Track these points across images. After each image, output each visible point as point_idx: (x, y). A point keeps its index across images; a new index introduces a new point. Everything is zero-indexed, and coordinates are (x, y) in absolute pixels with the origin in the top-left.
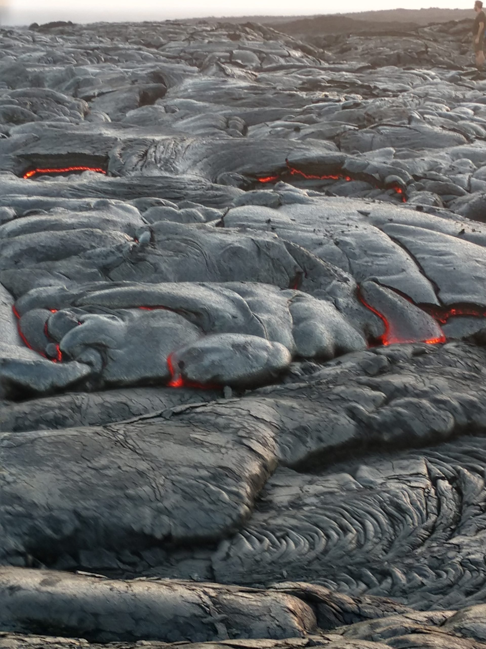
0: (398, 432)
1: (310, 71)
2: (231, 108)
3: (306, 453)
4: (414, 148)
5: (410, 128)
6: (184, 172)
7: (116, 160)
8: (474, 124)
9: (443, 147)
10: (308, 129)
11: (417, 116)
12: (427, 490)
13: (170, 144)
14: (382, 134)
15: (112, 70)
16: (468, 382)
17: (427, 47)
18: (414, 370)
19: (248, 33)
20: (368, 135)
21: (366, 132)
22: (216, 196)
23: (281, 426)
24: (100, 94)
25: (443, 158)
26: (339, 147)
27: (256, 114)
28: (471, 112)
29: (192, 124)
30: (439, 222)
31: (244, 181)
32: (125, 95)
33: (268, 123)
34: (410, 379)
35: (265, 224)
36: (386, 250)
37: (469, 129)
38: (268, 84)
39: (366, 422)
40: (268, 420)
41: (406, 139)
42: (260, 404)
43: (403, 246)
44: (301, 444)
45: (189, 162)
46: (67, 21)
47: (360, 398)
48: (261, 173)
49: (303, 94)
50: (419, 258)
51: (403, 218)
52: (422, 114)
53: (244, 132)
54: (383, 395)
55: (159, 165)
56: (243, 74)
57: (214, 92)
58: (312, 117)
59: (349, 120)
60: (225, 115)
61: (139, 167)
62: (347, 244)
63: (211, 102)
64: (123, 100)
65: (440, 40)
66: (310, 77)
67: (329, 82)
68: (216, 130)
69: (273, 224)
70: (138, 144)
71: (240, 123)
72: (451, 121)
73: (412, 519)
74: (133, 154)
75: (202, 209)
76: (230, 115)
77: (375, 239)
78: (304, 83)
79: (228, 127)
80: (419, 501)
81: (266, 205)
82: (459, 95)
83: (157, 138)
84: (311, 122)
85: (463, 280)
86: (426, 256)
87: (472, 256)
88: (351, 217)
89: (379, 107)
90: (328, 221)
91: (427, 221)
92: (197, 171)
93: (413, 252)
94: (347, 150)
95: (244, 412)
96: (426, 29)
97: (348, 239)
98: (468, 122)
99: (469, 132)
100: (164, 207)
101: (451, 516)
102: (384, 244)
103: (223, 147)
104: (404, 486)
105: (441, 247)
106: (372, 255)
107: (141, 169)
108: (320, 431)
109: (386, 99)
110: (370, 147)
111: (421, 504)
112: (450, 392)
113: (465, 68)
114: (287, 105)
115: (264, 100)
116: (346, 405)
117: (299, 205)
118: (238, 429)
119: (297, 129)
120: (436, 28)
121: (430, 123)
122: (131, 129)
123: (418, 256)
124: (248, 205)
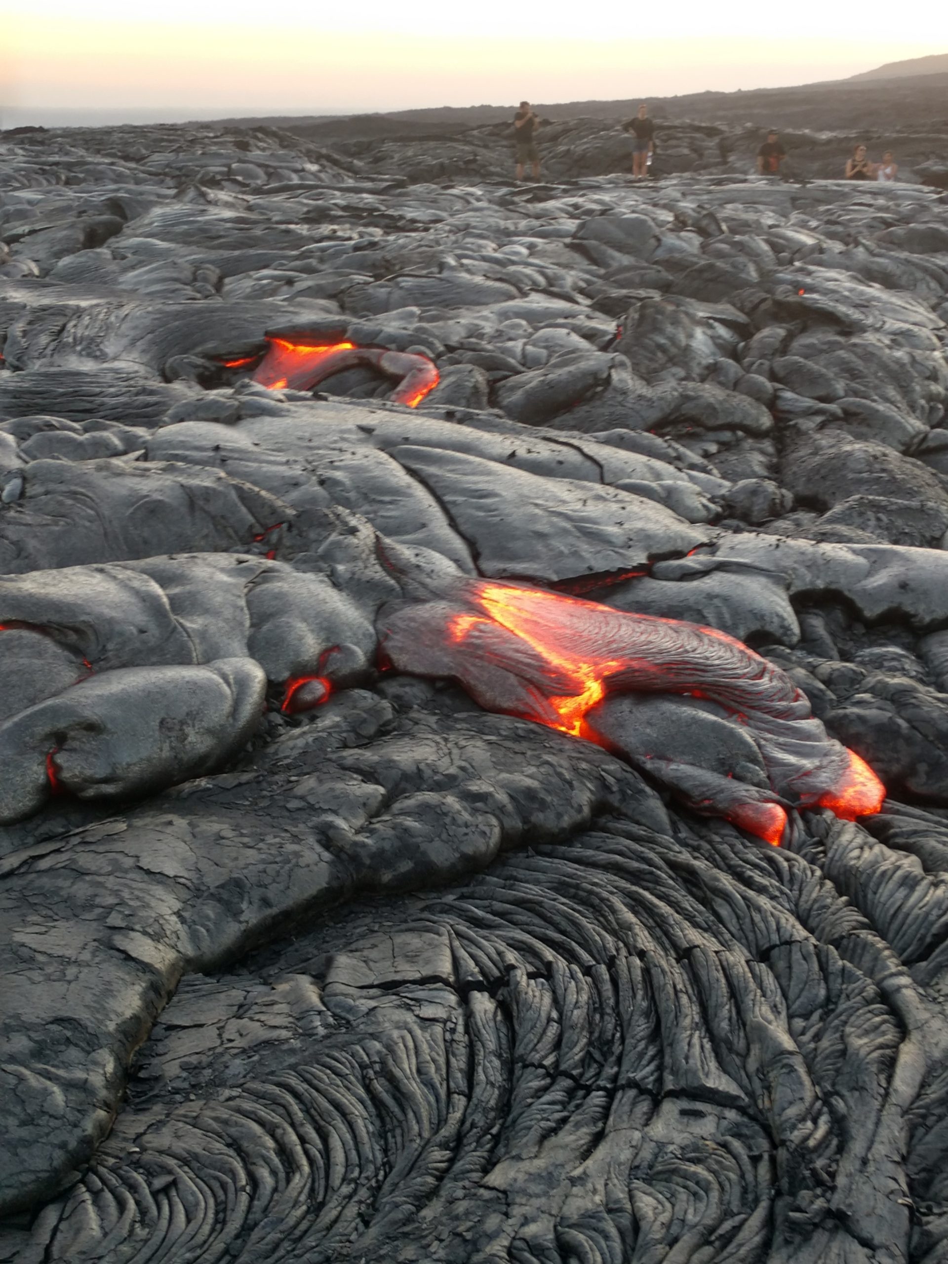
0: (406, 866)
1: (321, 194)
2: (204, 250)
3: (239, 934)
4: (447, 306)
5: (441, 279)
6: (115, 359)
7: (15, 342)
8: (528, 271)
9: (486, 304)
10: (306, 282)
11: (451, 261)
12: (450, 1025)
13: (99, 313)
14: (401, 288)
15: (60, 195)
16: (523, 746)
17: (476, 155)
18: (435, 726)
19: (260, 140)
20: (383, 290)
21: (382, 286)
22: (148, 405)
23: (195, 881)
24: (32, 232)
25: (486, 319)
26: (343, 308)
27: (237, 259)
28: (525, 251)
29: (145, 277)
30: (479, 439)
31: (205, 368)
32: (65, 233)
33: (252, 273)
34: (428, 749)
35: (211, 454)
36: (397, 492)
37: (522, 278)
38: (263, 214)
39: (349, 852)
40: (171, 873)
41: (435, 295)
42: (161, 837)
43: (423, 481)
44: (230, 919)
45: (125, 341)
46: (37, 126)
47: (341, 804)
48: (230, 353)
49: (303, 229)
50: (449, 502)
51: (425, 436)
52: (459, 257)
53: (219, 286)
54: (382, 790)
55: (79, 348)
56: (230, 199)
57: (186, 227)
58: (310, 264)
59: (362, 266)
60: (192, 262)
61: (48, 352)
62: (336, 483)
63: (178, 243)
64: (60, 240)
65: (491, 145)
66: (320, 202)
67: (344, 208)
68: (178, 286)
69: (223, 453)
70: (52, 314)
71: (213, 273)
72: (497, 268)
73: (418, 1122)
74: (42, 331)
75: (120, 431)
76: (203, 262)
77: (382, 473)
78: (308, 212)
79: (195, 279)
80: (434, 1061)
81: (216, 420)
82: (510, 225)
83: (84, 304)
84: (310, 270)
85: (514, 538)
86: (460, 499)
87: (529, 497)
88: (346, 436)
89: (403, 247)
90: (311, 444)
91: (461, 438)
92: (135, 355)
93: (439, 493)
94: (355, 312)
95: (129, 862)
96: (475, 132)
97: (338, 475)
98: (520, 268)
99: (521, 281)
100: (58, 432)
101: (492, 1103)
102: (394, 481)
103: (177, 315)
104: (409, 1018)
105: (480, 483)
106: (374, 501)
107: (52, 355)
108: (265, 886)
109: (413, 234)
110: (385, 307)
111: (438, 1069)
112: (493, 773)
113: (519, 183)
114: (280, 245)
115: (249, 238)
116: (316, 820)
117: (268, 419)
118: (110, 909)
119: (290, 282)
120: (486, 130)
121: (469, 271)
122: (51, 289)
123: (447, 498)
124: (190, 420)
